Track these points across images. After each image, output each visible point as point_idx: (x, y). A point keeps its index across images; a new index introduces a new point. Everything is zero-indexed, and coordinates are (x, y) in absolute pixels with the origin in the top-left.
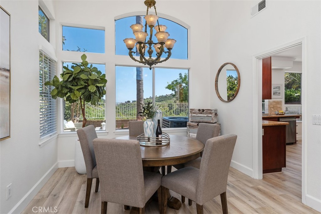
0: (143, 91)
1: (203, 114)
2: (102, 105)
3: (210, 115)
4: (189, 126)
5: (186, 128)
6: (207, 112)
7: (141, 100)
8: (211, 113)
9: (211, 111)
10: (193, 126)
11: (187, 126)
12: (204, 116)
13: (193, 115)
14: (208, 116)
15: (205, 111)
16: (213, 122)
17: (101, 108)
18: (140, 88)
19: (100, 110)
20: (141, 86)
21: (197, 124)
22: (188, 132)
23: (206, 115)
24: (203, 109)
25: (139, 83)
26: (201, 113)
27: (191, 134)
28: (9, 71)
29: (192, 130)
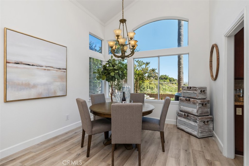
0: (183, 73)
1: (191, 91)
2: (175, 84)
3: (195, 92)
4: (181, 100)
5: (178, 102)
6: (193, 89)
7: (181, 80)
8: (196, 90)
9: (196, 88)
10: (183, 100)
11: (179, 100)
12: (191, 93)
13: (184, 91)
14: (194, 93)
15: (192, 88)
16: (198, 98)
17: (174, 86)
18: (180, 71)
19: (173, 87)
20: (181, 69)
21: (185, 99)
22: (180, 105)
23: (192, 92)
24: (190, 87)
25: (180, 67)
26: (189, 90)
27: (182, 107)
28: (66, 69)
29: (182, 103)
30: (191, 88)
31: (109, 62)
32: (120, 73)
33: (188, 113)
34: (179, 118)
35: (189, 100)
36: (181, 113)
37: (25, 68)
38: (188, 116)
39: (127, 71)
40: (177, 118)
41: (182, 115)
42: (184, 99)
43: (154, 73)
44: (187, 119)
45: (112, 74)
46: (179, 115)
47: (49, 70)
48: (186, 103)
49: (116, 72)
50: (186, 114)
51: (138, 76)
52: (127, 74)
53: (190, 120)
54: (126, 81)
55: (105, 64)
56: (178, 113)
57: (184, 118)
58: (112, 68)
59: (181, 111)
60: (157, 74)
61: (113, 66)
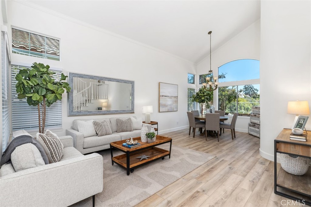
4: (251, 115)
13: (253, 110)
23: (258, 110)
27: (252, 120)
28: (177, 97)
29: (252, 118)
30: (257, 108)
31: (200, 90)
32: (208, 97)
33: (255, 124)
34: (250, 127)
35: (256, 115)
36: (251, 124)
37: (164, 98)
38: (255, 125)
39: (213, 96)
40: (249, 128)
41: (251, 125)
42: (253, 115)
43: (251, 90)
44: (254, 127)
45: (203, 98)
46: (250, 125)
47: (171, 98)
48: (254, 117)
49: (205, 97)
50: (254, 124)
51: (224, 97)
52: (213, 97)
53: (255, 128)
54: (212, 103)
55: (198, 92)
56: (250, 124)
57: (252, 127)
58: (203, 95)
59: (252, 123)
60: (255, 91)
61: (204, 93)
